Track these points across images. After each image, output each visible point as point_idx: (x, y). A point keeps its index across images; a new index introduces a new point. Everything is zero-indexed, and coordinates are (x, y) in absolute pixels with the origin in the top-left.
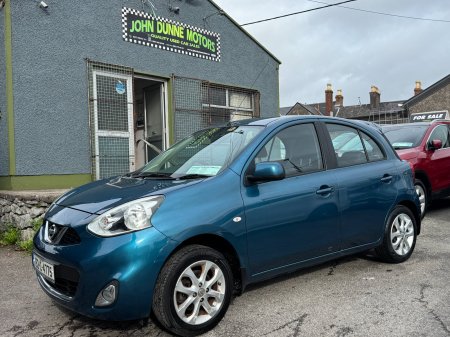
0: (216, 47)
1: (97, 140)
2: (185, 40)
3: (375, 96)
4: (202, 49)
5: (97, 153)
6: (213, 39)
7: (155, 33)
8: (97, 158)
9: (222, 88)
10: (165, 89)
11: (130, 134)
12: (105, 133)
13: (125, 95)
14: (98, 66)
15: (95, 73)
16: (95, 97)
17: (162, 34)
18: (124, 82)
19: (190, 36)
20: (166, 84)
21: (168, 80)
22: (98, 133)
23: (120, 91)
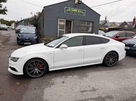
0: (84, 13)
2: (77, 12)
4: (81, 14)
5: (58, 33)
6: (84, 11)
7: (71, 11)
9: (86, 21)
10: (72, 22)
11: (64, 30)
14: (59, 18)
17: (72, 11)
18: (64, 21)
19: (78, 11)
21: (73, 20)
22: (59, 30)
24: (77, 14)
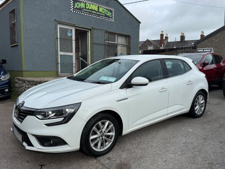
0: (112, 15)
1: (59, 56)
2: (98, 12)
3: (183, 37)
4: (106, 16)
5: (59, 62)
6: (111, 11)
7: (85, 8)
8: (59, 64)
9: (114, 34)
10: (89, 34)
11: (73, 54)
12: (62, 53)
13: (71, 36)
14: (60, 23)
15: (59, 26)
16: (59, 37)
17: (88, 9)
18: (71, 30)
19: (101, 10)
20: (89, 31)
21: (90, 30)
22: (60, 53)
23: (69, 35)
24: (99, 15)
